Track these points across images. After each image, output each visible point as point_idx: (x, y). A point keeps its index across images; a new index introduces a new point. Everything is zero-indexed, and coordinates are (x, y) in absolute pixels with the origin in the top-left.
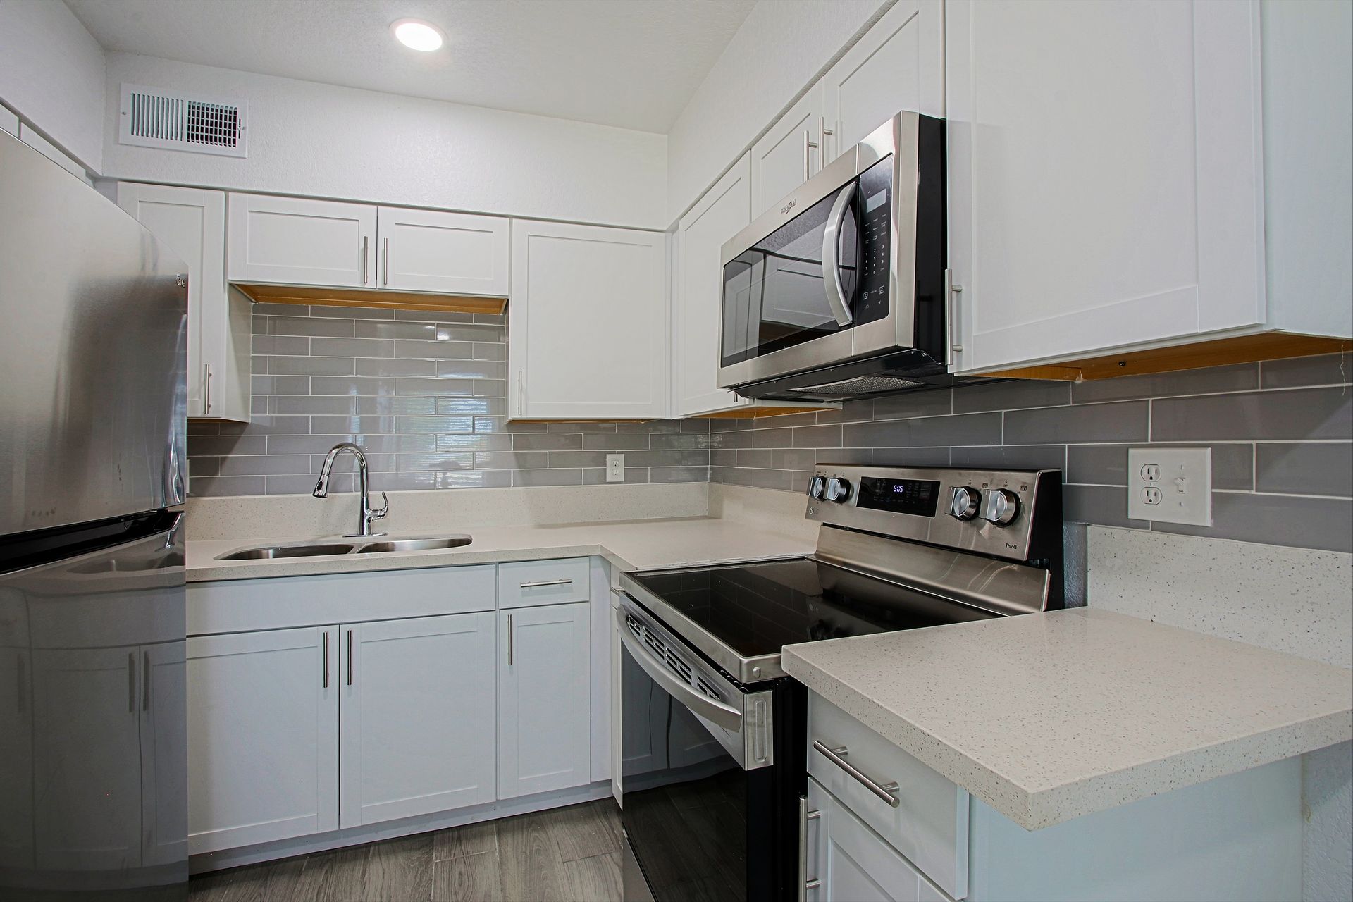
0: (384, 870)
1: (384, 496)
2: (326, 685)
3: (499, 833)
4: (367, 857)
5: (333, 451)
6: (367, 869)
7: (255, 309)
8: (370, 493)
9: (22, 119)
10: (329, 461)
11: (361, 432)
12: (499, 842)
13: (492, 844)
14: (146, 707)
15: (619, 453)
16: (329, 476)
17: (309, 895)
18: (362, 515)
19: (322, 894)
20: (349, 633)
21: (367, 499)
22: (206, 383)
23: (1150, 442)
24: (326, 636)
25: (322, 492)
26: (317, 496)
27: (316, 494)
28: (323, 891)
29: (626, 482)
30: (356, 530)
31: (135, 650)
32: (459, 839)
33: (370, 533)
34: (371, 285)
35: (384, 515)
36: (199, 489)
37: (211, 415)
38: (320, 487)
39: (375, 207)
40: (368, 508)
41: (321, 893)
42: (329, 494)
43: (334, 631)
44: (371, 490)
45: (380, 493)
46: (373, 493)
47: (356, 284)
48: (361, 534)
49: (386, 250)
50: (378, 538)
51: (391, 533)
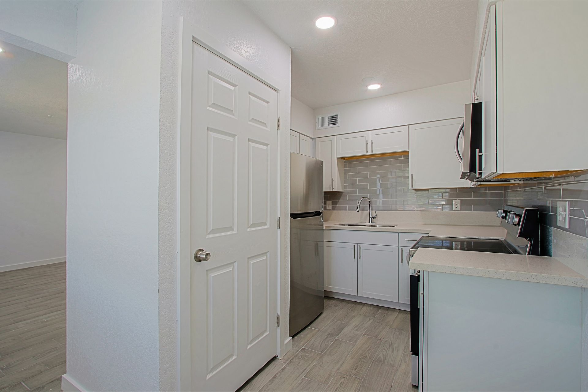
1: (375, 212)
2: (354, 258)
3: (399, 312)
4: (364, 305)
5: (361, 199)
7: (345, 162)
9: (300, 133)
10: (360, 202)
11: (382, 193)
12: (398, 314)
13: (396, 314)
14: (318, 255)
15: (458, 200)
16: (360, 206)
18: (370, 217)
20: (360, 246)
21: (371, 213)
22: (333, 183)
23: (561, 199)
24: (354, 246)
25: (358, 210)
27: (356, 211)
29: (461, 210)
30: (368, 222)
31: (316, 242)
32: (388, 310)
33: (372, 223)
34: (369, 153)
35: (376, 217)
36: (333, 209)
37: (334, 190)
38: (357, 209)
39: (369, 131)
40: (371, 215)
42: (360, 211)
43: (356, 245)
44: (372, 210)
45: (374, 211)
46: (373, 211)
47: (365, 153)
48: (369, 222)
49: (372, 143)
50: (373, 224)
51: (378, 223)
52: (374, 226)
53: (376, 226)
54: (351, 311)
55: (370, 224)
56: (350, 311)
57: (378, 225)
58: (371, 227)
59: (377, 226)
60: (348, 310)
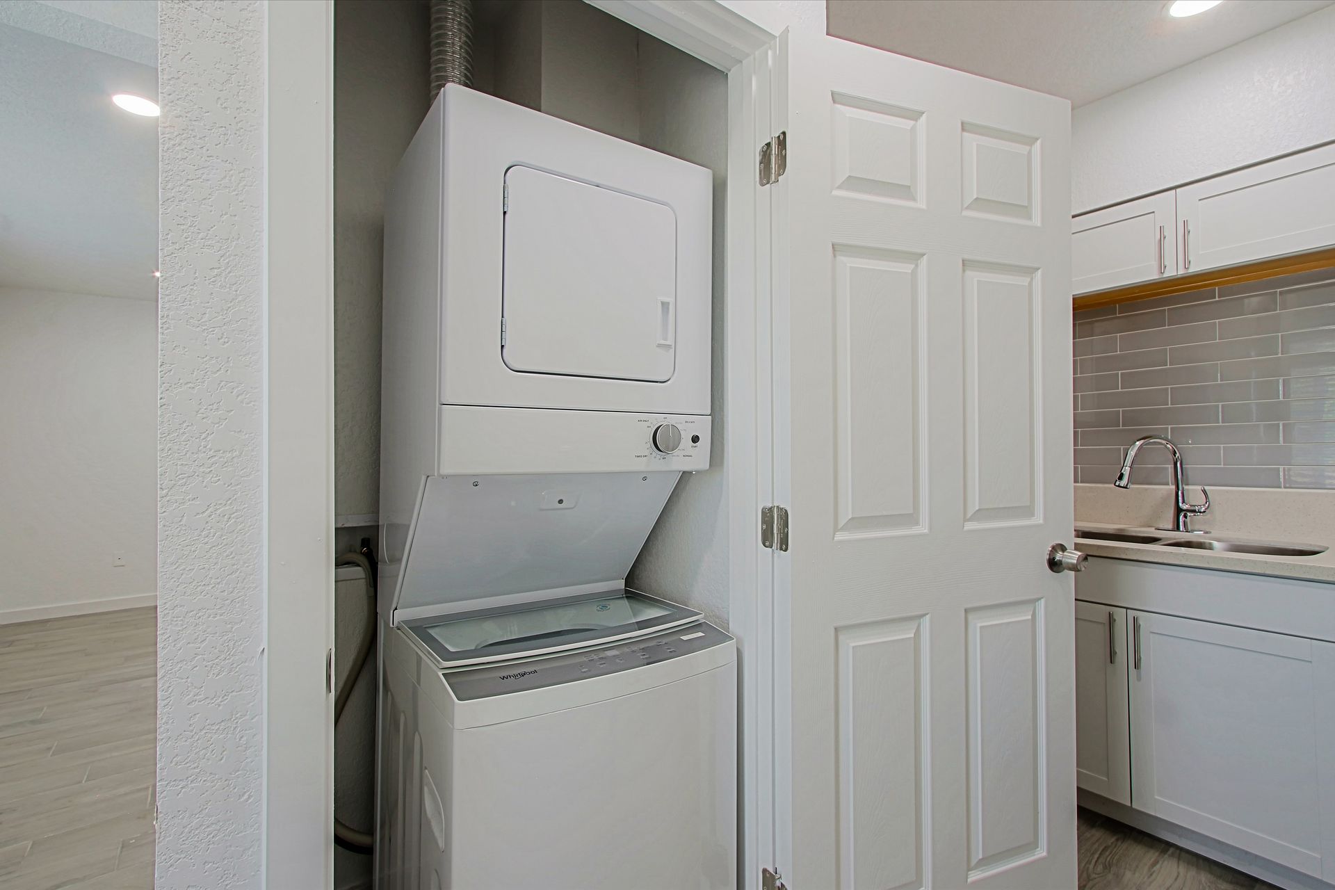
0: (1179, 873)
1: (1204, 492)
5: (1137, 443)
6: (1160, 862)
8: (1186, 487)
10: (1132, 453)
16: (1131, 466)
17: (1096, 846)
18: (1178, 509)
19: (1107, 853)
20: (1135, 618)
21: (1183, 493)
24: (1110, 615)
25: (1124, 483)
26: (1119, 486)
27: (1117, 484)
28: (1109, 851)
30: (1170, 527)
33: (1188, 530)
34: (1170, 273)
35: (1204, 512)
38: (1121, 478)
40: (1183, 502)
41: (1107, 851)
42: (1131, 486)
43: (1119, 615)
44: (1187, 485)
45: (1199, 488)
46: (1190, 487)
47: (1152, 275)
48: (1178, 529)
49: (1186, 233)
50: (1196, 536)
51: (1214, 533)
52: (1200, 546)
53: (1210, 547)
54: (1105, 867)
55: (1181, 536)
56: (1100, 868)
57: (1218, 540)
58: (1183, 549)
59: (1215, 544)
60: (1089, 862)
